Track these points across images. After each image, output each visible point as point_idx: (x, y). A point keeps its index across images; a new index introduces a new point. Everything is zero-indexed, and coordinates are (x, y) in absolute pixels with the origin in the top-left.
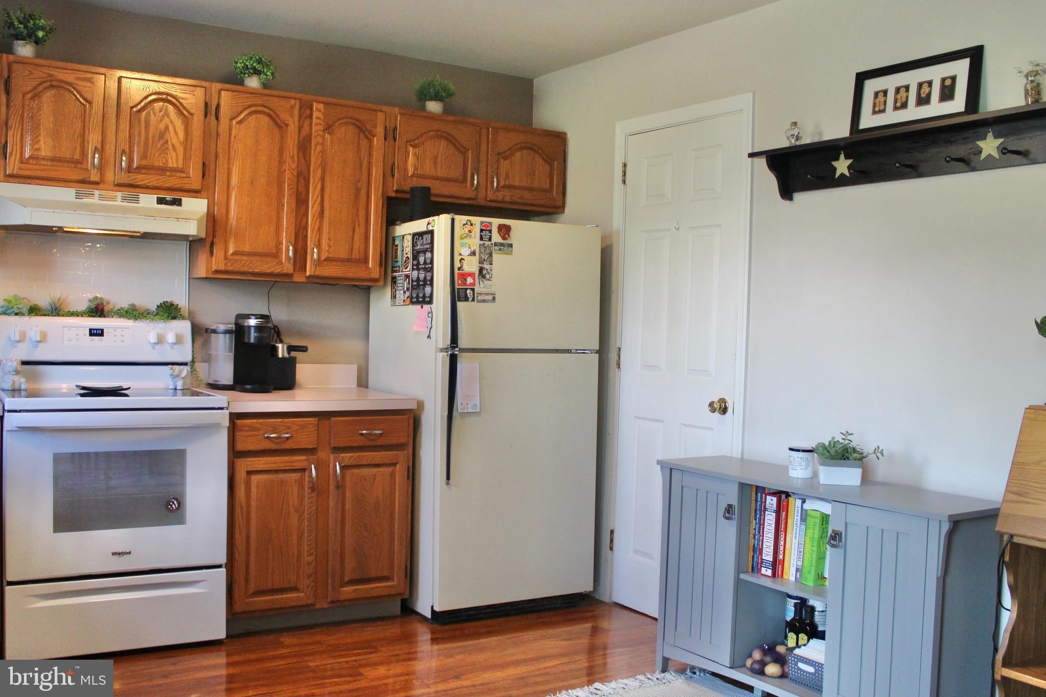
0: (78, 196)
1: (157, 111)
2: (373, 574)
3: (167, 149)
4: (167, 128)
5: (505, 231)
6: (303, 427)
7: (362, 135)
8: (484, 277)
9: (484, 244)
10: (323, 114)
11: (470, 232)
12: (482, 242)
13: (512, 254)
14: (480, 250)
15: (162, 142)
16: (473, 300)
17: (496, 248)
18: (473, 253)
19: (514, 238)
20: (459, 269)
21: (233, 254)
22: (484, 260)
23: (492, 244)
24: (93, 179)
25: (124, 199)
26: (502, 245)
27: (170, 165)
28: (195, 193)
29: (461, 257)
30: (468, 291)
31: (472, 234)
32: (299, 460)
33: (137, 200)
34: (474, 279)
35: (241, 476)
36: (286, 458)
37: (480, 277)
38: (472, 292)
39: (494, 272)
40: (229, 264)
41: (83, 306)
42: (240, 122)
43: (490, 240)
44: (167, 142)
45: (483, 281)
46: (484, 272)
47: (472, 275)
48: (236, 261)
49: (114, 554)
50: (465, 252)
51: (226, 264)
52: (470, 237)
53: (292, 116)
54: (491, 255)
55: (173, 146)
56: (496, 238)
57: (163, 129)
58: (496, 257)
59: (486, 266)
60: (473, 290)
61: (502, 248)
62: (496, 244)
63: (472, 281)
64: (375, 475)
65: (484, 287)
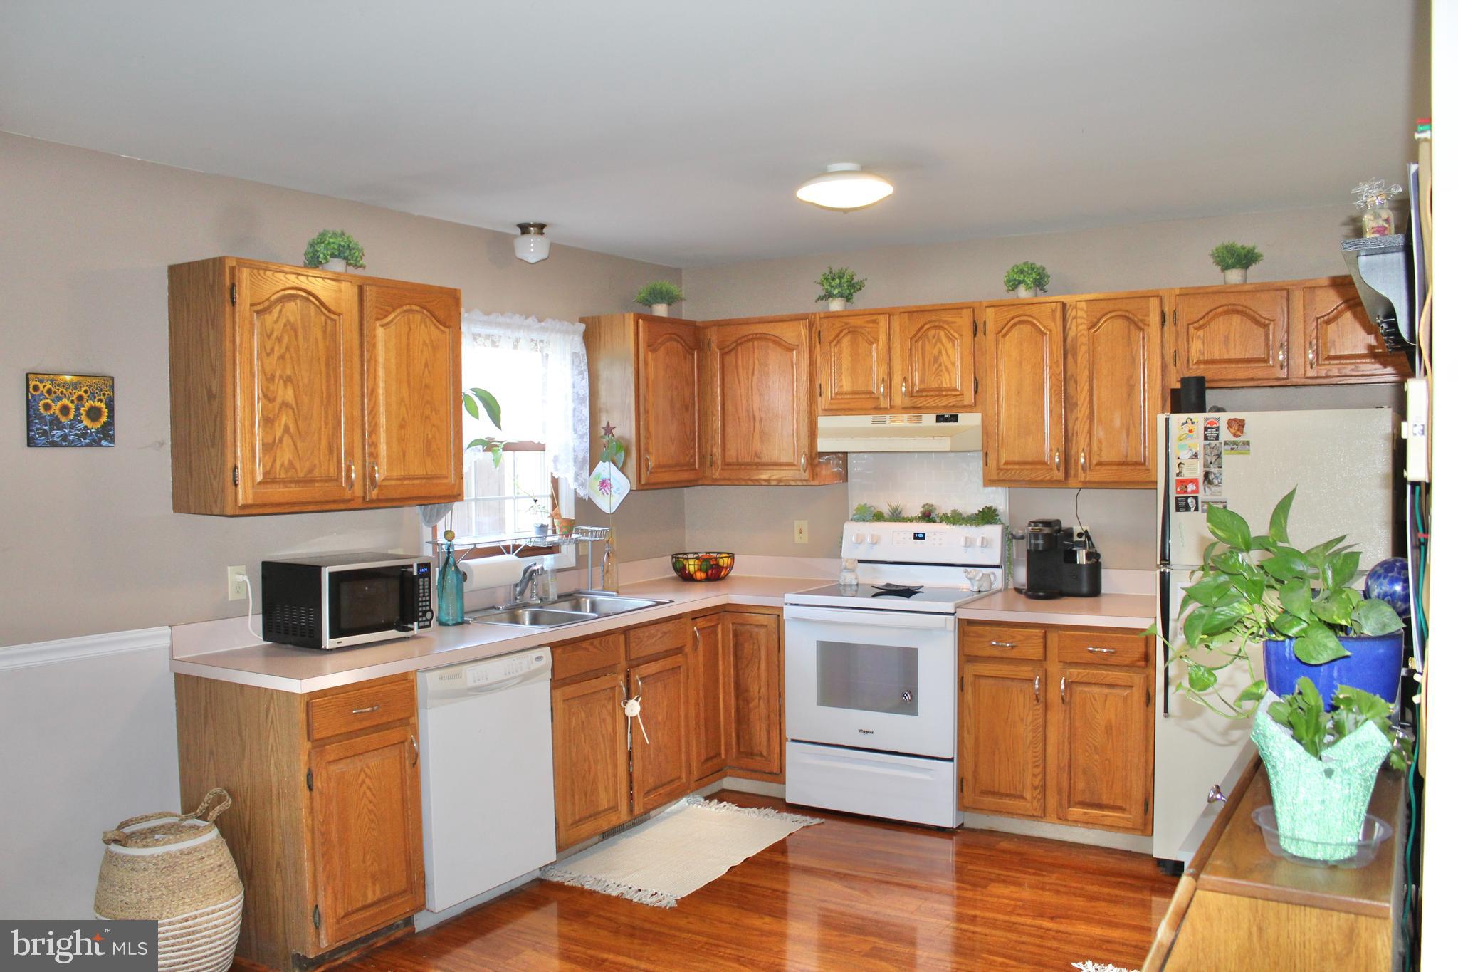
0: (874, 422)
1: (931, 338)
2: (1105, 801)
3: (941, 371)
4: (940, 352)
5: (1238, 426)
6: (1028, 638)
7: (1132, 327)
8: (1210, 482)
9: (1209, 444)
10: (1086, 312)
11: (1191, 431)
12: (1207, 442)
13: (1249, 454)
14: (1205, 451)
15: (936, 366)
16: (1196, 509)
17: (1226, 447)
18: (1195, 456)
19: (1249, 433)
20: (1178, 475)
21: (1005, 464)
22: (1211, 463)
23: (1221, 443)
24: (883, 405)
25: (909, 420)
26: (1235, 443)
27: (944, 385)
28: (969, 408)
29: (1179, 461)
30: (1189, 500)
31: (1194, 434)
32: (1025, 671)
33: (919, 421)
34: (1197, 486)
35: (969, 679)
36: (1013, 668)
37: (1206, 482)
38: (1194, 501)
39: (1224, 477)
40: (1001, 474)
41: (917, 511)
42: (1004, 336)
43: (1217, 438)
44: (940, 365)
45: (1209, 488)
46: (1211, 477)
47: (1195, 481)
48: (1008, 470)
49: (860, 731)
50: (1185, 455)
51: (998, 474)
52: (1192, 437)
53: (1054, 319)
54: (1219, 456)
55: (946, 366)
56: (1226, 435)
57: (937, 354)
58: (1227, 458)
59: (1213, 469)
60: (1196, 498)
61: (1235, 446)
62: (1226, 443)
63: (1194, 488)
64: (1106, 696)
65: (1211, 494)
